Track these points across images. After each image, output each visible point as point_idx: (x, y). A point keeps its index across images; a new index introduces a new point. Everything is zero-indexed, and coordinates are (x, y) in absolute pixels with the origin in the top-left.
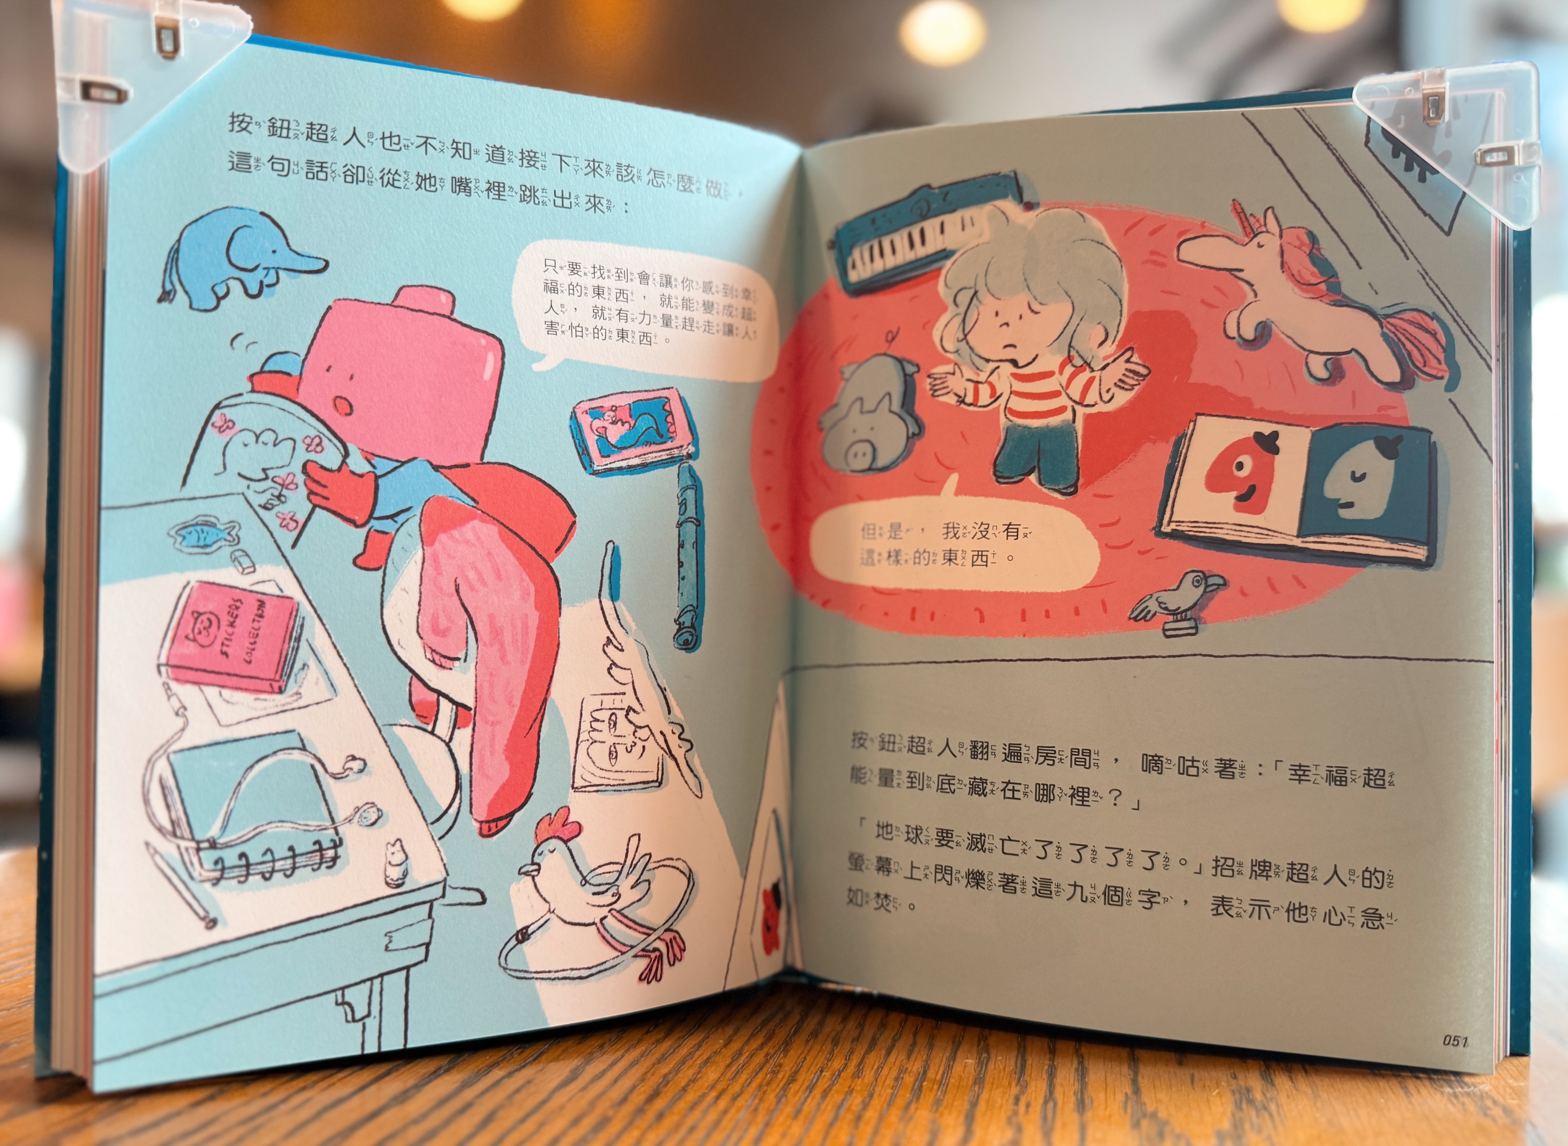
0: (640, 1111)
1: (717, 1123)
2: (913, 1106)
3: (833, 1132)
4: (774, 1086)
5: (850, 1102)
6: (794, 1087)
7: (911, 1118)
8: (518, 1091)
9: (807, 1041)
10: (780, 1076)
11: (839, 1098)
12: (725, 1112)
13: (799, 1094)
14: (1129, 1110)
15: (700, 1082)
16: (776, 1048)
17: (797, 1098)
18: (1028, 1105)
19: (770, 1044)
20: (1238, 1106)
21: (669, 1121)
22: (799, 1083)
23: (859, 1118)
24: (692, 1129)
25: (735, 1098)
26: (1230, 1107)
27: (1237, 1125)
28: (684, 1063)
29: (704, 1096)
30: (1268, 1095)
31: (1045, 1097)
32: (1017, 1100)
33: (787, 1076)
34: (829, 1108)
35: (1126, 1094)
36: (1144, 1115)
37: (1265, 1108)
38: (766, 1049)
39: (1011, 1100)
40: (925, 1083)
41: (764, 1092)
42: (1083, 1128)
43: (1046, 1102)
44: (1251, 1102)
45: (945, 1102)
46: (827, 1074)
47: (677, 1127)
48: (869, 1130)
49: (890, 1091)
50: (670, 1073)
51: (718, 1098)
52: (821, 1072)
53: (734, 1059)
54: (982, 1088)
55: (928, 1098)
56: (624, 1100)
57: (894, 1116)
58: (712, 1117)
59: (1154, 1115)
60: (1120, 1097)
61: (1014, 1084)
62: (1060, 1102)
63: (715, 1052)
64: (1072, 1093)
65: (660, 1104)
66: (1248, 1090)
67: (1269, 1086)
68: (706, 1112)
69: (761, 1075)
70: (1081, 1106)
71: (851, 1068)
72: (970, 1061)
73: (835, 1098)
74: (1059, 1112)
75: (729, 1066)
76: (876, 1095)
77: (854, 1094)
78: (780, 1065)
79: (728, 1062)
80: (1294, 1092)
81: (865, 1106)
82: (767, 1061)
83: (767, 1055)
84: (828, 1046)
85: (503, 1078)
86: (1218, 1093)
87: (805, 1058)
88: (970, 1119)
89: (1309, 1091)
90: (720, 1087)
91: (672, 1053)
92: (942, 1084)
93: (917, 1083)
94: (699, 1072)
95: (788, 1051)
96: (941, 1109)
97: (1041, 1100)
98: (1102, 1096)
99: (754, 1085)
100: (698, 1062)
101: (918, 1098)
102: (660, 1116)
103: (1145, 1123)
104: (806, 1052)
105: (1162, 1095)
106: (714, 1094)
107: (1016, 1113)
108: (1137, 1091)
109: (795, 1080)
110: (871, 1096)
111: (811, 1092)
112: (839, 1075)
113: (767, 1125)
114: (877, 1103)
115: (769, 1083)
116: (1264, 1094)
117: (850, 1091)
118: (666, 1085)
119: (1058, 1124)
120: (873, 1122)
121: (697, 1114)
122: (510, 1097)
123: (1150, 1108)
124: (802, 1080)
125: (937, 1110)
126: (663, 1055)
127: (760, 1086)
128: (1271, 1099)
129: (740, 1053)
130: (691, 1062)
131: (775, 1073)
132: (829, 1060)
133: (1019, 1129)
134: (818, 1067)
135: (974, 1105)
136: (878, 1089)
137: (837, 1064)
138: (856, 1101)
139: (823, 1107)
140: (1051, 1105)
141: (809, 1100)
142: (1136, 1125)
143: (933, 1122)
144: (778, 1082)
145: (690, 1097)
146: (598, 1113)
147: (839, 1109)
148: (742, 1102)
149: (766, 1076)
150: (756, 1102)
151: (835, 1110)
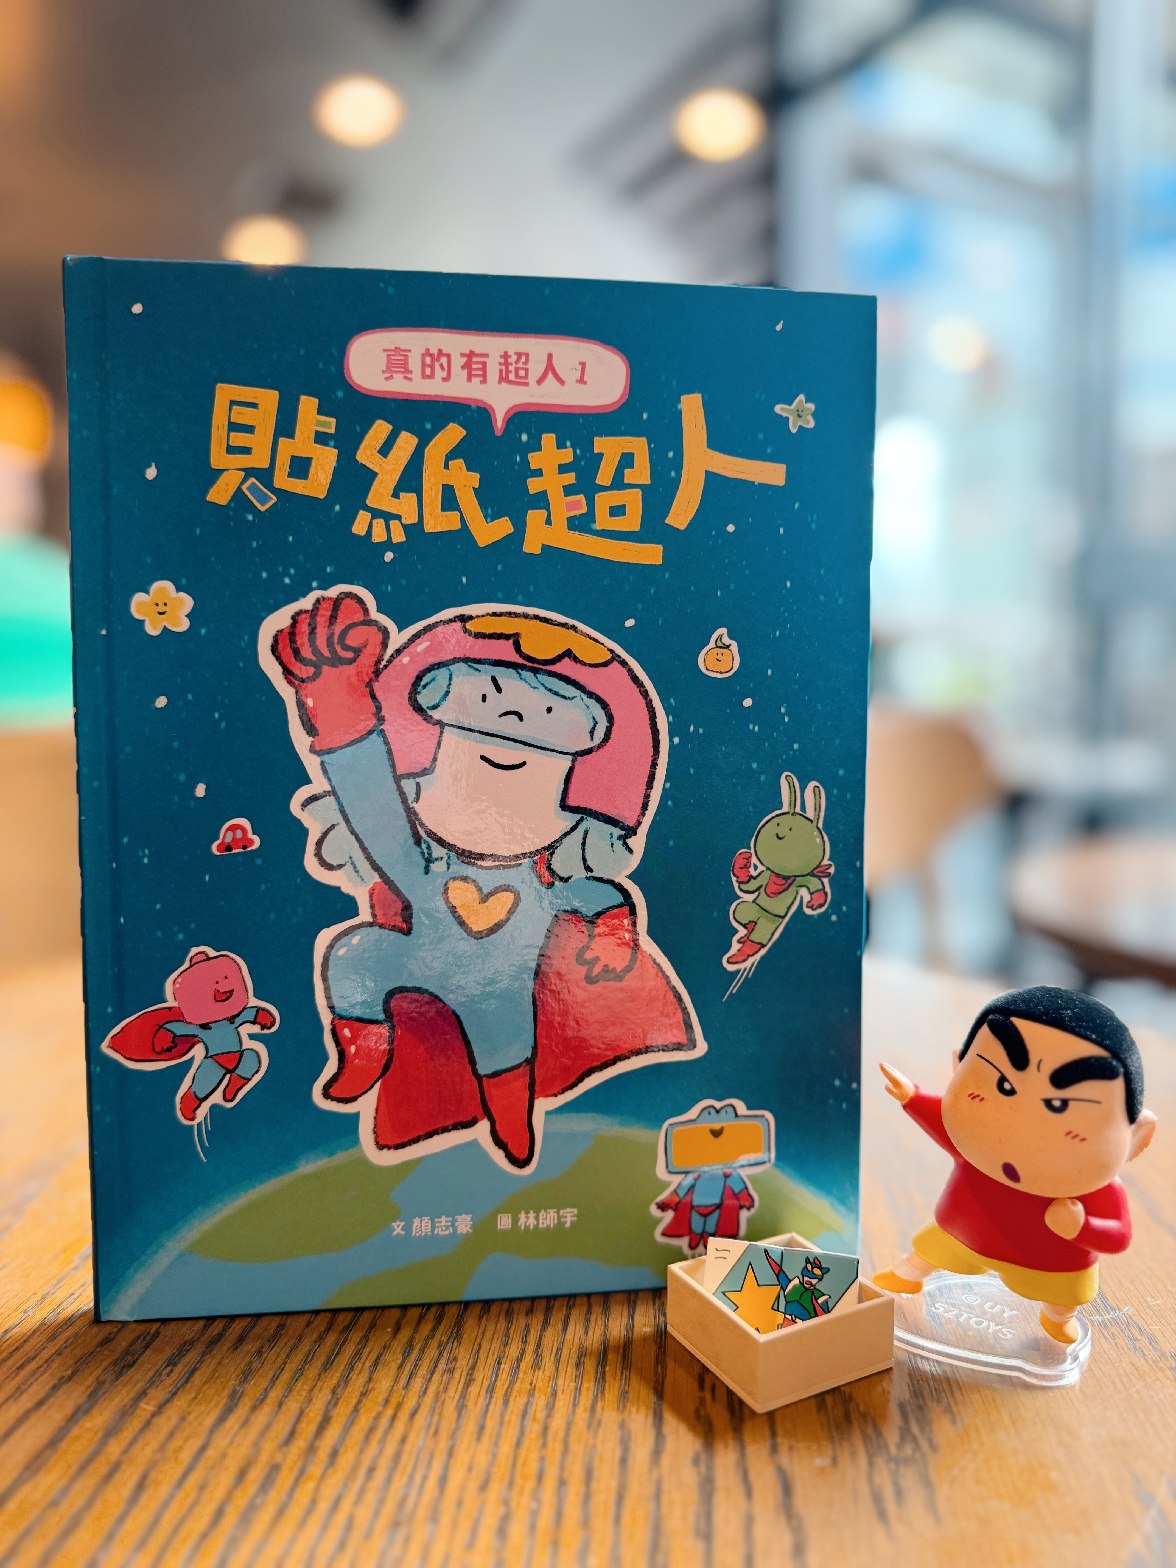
0: (311, 1449)
1: (397, 1457)
2: (599, 1405)
3: (522, 1457)
4: (452, 1391)
5: (534, 1406)
6: (474, 1390)
7: (599, 1424)
8: (171, 1435)
9: (480, 1318)
10: (457, 1375)
11: (522, 1401)
12: (404, 1440)
13: (480, 1399)
15: (373, 1394)
16: (449, 1334)
17: (479, 1405)
18: (713, 1389)
19: (442, 1328)
21: (346, 1460)
22: (478, 1382)
23: (545, 1430)
24: (371, 1470)
25: (412, 1417)
28: (352, 1368)
29: (378, 1416)
32: (700, 1385)
33: (464, 1374)
34: (513, 1417)
38: (438, 1335)
39: (696, 1384)
40: (607, 1368)
41: (443, 1403)
45: (630, 1394)
46: (506, 1367)
47: (355, 1469)
48: (558, 1447)
49: (573, 1384)
51: (394, 1418)
52: (499, 1363)
53: (406, 1355)
56: (292, 1434)
57: (581, 1421)
58: (390, 1449)
63: (384, 1347)
65: (332, 1433)
68: (383, 1442)
69: (436, 1377)
71: (529, 1357)
73: (517, 1403)
75: (401, 1366)
76: (559, 1393)
77: (537, 1394)
78: (455, 1359)
79: (399, 1361)
81: (550, 1408)
82: (441, 1354)
83: (440, 1345)
84: (502, 1326)
85: (154, 1415)
87: (480, 1345)
90: (394, 1401)
91: (338, 1354)
92: (624, 1367)
93: (600, 1368)
94: (370, 1380)
95: (461, 1337)
99: (431, 1393)
100: (368, 1364)
101: (603, 1392)
104: (480, 1334)
106: (389, 1412)
109: (474, 1380)
110: (554, 1394)
111: (491, 1397)
112: (518, 1367)
114: (563, 1403)
115: (446, 1389)
117: (531, 1392)
118: (336, 1404)
120: (561, 1434)
121: (374, 1446)
122: (162, 1448)
124: (481, 1378)
125: (623, 1406)
126: (329, 1357)
127: (438, 1394)
129: (410, 1346)
131: (451, 1371)
132: (505, 1346)
134: (495, 1358)
136: (560, 1382)
137: (514, 1350)
138: (540, 1403)
139: (507, 1418)
143: (623, 1425)
144: (456, 1383)
145: (364, 1421)
146: (264, 1457)
147: (524, 1417)
148: (421, 1419)
149: (442, 1376)
150: (436, 1418)
151: (519, 1419)
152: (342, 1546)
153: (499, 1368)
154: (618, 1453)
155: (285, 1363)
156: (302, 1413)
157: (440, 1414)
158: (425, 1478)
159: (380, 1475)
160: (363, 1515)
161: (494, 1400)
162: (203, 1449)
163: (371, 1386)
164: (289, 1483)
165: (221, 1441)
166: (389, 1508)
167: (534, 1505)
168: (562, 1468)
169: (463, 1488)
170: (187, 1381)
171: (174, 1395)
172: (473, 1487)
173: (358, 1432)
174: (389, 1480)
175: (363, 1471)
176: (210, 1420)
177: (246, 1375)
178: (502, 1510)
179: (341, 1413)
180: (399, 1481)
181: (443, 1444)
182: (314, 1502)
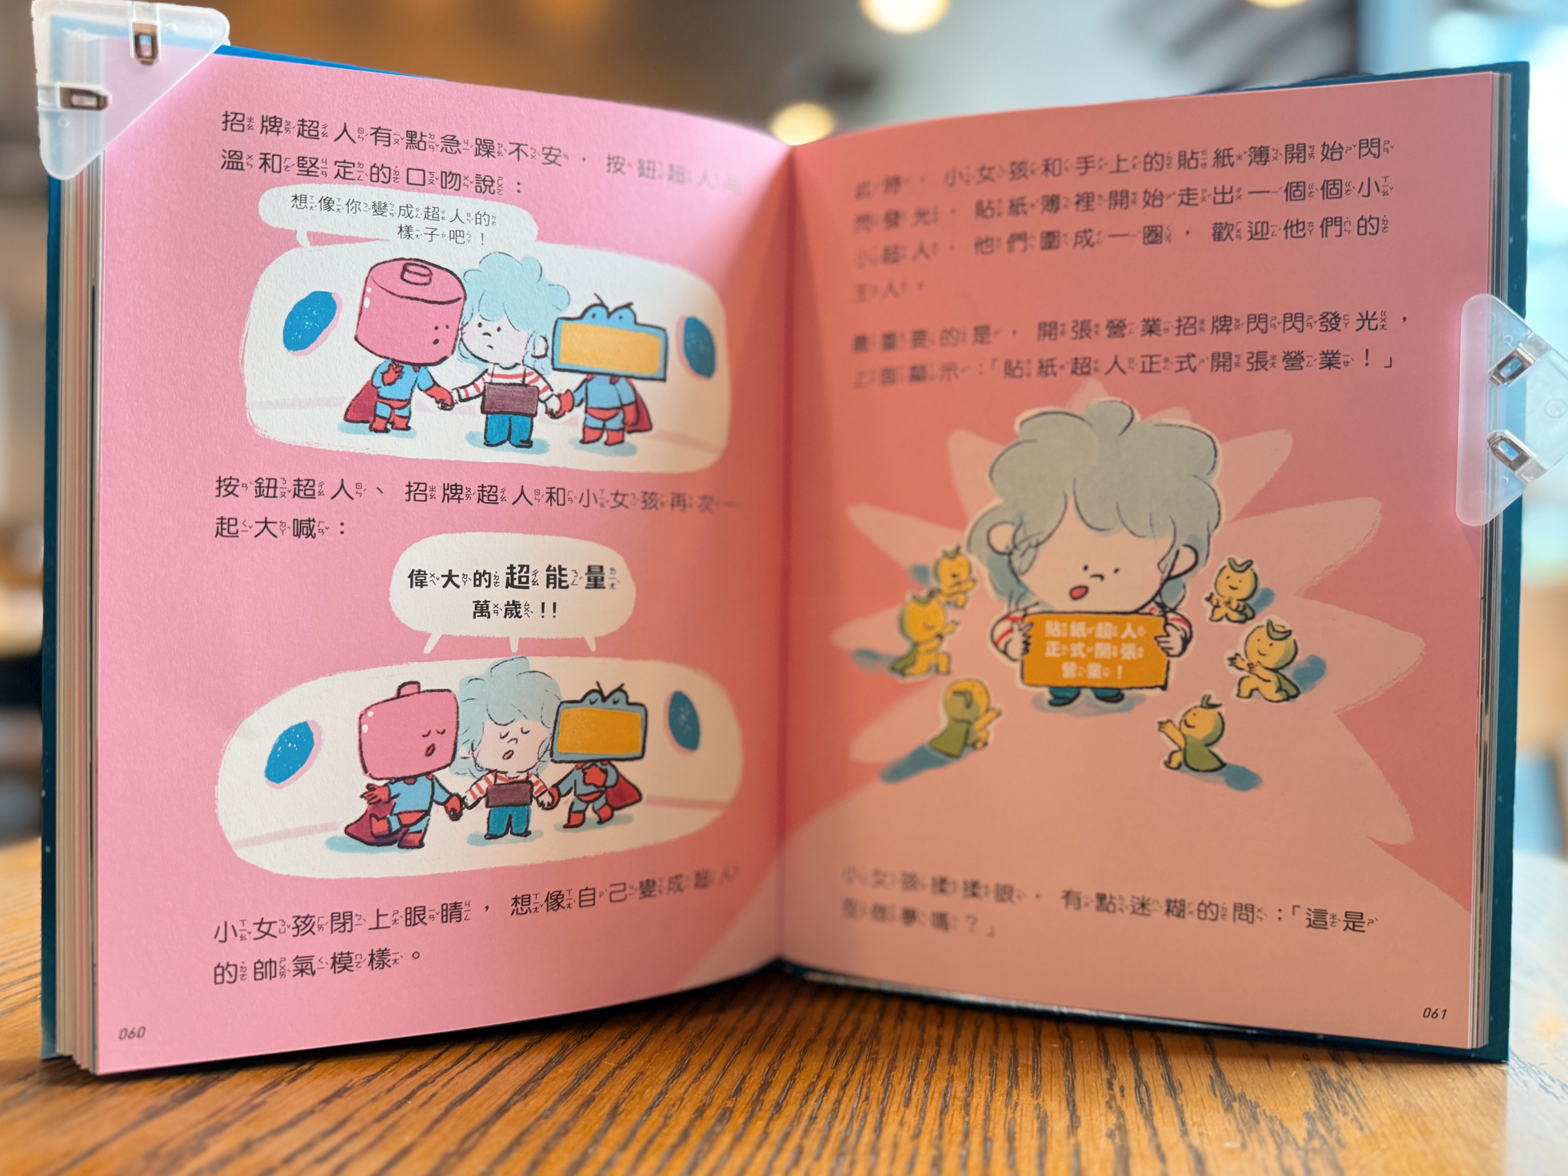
0: (757, 1101)
1: (834, 1113)
2: (1015, 1093)
3: (947, 1120)
4: (877, 1074)
5: (954, 1089)
6: (896, 1074)
7: (1016, 1105)
10: (879, 1063)
11: (942, 1085)
12: (839, 1101)
13: (904, 1082)
14: (1218, 1094)
15: (805, 1071)
17: (902, 1085)
18: (1122, 1090)
20: (1318, 1088)
22: (900, 1070)
23: (967, 1105)
24: (813, 1119)
25: (844, 1087)
26: (1311, 1090)
27: (1323, 1107)
28: (784, 1052)
29: (813, 1085)
30: (1343, 1077)
31: (1136, 1080)
32: (1110, 1087)
33: (887, 1062)
34: (936, 1095)
35: (1210, 1076)
36: (1234, 1100)
37: (1344, 1090)
39: (1105, 1085)
40: (1019, 1068)
41: (870, 1080)
42: (1180, 1111)
43: (1138, 1087)
44: (1329, 1083)
45: (1044, 1088)
47: (798, 1116)
48: (980, 1117)
49: (988, 1077)
50: (773, 1062)
51: (827, 1087)
54: (1074, 1072)
55: (1026, 1085)
56: (739, 1090)
57: (999, 1101)
58: (827, 1107)
59: (1242, 1098)
60: (1206, 1080)
61: (1103, 1067)
62: (1151, 1085)
64: (1160, 1077)
65: (774, 1093)
66: (1324, 1072)
67: (1341, 1068)
68: (820, 1101)
69: (861, 1063)
70: (1173, 1090)
72: (1055, 1045)
73: (938, 1084)
74: (1153, 1096)
76: (976, 1082)
77: (956, 1081)
78: (877, 1052)
79: (826, 1051)
80: (1366, 1072)
81: (969, 1092)
82: (862, 1049)
83: (861, 1042)
84: (916, 1031)
85: (616, 1069)
86: (1296, 1075)
87: (898, 1044)
88: (1072, 1105)
89: (1380, 1073)
90: (826, 1075)
92: (1036, 1070)
93: (1011, 1067)
94: (801, 1061)
95: (880, 1038)
96: (1042, 1094)
97: (1133, 1085)
98: (1188, 1078)
99: (858, 1073)
100: (797, 1050)
101: (1017, 1084)
102: (778, 1107)
103: (1236, 1105)
105: (1245, 1077)
106: (821, 1082)
107: (1113, 1097)
108: (1220, 1073)
109: (896, 1067)
110: (972, 1082)
111: (913, 1080)
112: (935, 1061)
113: (882, 1113)
114: (979, 1089)
115: (871, 1072)
116: (1339, 1076)
117: (951, 1079)
118: (774, 1074)
119: (1156, 1108)
120: (982, 1109)
121: (812, 1104)
122: (628, 1089)
123: (1237, 1092)
124: (902, 1068)
125: (1038, 1096)
127: (864, 1074)
128: (1347, 1080)
130: (791, 1051)
131: (874, 1061)
132: (921, 1047)
133: (1121, 1114)
134: (913, 1054)
135: (1071, 1089)
136: (976, 1075)
137: (930, 1050)
138: (959, 1088)
139: (930, 1094)
140: (1143, 1089)
141: (915, 1087)
142: (1229, 1108)
143: (1038, 1107)
144: (879, 1069)
145: (801, 1086)
146: (717, 1102)
147: (945, 1096)
148: (851, 1090)
149: (866, 1063)
150: (865, 1090)
151: (942, 1097)
152: (796, 1162)
153: (918, 1061)
154: (1036, 1125)
155: (723, 1045)
156: (744, 1079)
157: (868, 1088)
158: (861, 1128)
159: (821, 1123)
160: (811, 1145)
161: (916, 1082)
162: (662, 1094)
163: (802, 1064)
164: (741, 1120)
165: (677, 1090)
166: (833, 1143)
167: (964, 1152)
168: (986, 1130)
169: (896, 1136)
170: (640, 1050)
171: (630, 1058)
172: (905, 1137)
173: (796, 1094)
174: (830, 1126)
175: (805, 1118)
176: (665, 1076)
177: (691, 1050)
178: (934, 1153)
179: (780, 1080)
180: (839, 1128)
181: (874, 1108)
182: (766, 1134)
